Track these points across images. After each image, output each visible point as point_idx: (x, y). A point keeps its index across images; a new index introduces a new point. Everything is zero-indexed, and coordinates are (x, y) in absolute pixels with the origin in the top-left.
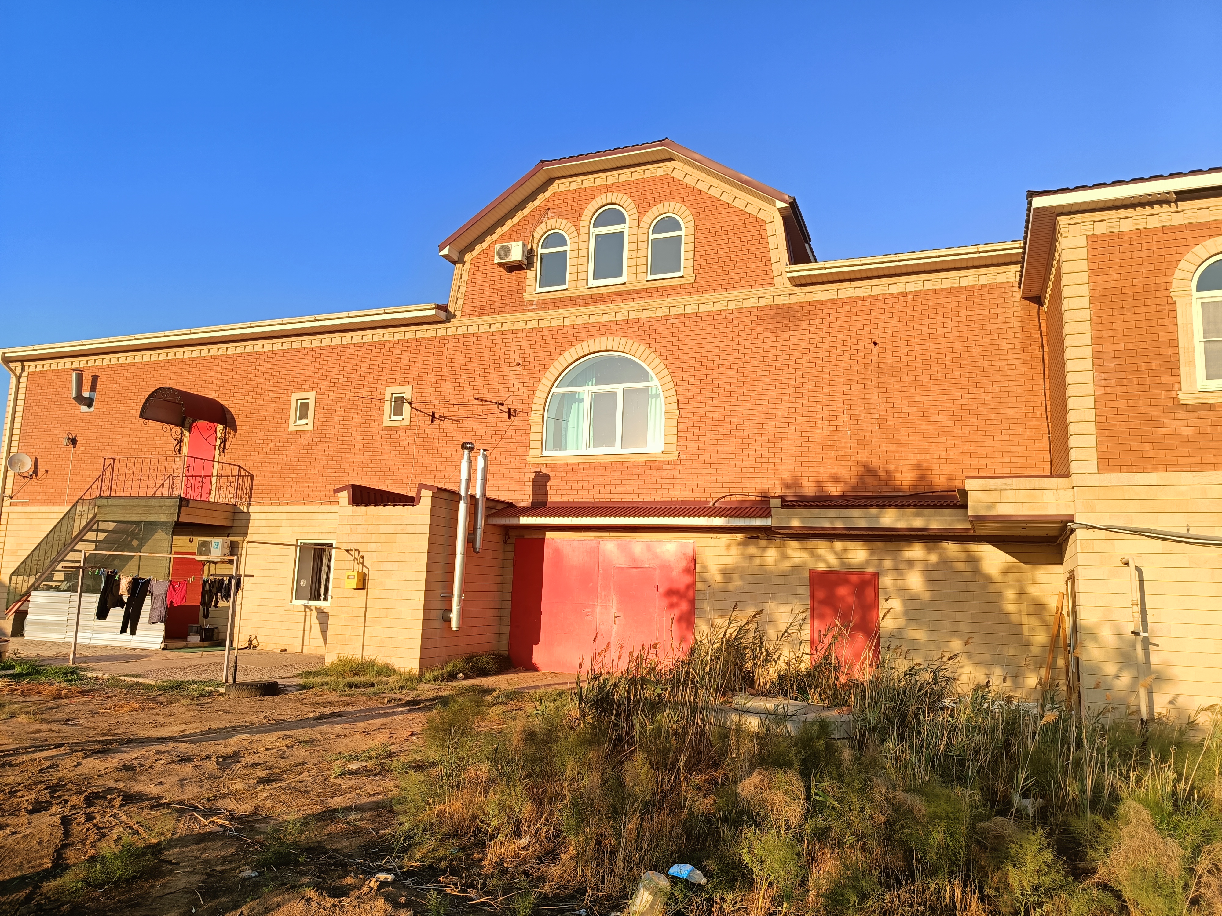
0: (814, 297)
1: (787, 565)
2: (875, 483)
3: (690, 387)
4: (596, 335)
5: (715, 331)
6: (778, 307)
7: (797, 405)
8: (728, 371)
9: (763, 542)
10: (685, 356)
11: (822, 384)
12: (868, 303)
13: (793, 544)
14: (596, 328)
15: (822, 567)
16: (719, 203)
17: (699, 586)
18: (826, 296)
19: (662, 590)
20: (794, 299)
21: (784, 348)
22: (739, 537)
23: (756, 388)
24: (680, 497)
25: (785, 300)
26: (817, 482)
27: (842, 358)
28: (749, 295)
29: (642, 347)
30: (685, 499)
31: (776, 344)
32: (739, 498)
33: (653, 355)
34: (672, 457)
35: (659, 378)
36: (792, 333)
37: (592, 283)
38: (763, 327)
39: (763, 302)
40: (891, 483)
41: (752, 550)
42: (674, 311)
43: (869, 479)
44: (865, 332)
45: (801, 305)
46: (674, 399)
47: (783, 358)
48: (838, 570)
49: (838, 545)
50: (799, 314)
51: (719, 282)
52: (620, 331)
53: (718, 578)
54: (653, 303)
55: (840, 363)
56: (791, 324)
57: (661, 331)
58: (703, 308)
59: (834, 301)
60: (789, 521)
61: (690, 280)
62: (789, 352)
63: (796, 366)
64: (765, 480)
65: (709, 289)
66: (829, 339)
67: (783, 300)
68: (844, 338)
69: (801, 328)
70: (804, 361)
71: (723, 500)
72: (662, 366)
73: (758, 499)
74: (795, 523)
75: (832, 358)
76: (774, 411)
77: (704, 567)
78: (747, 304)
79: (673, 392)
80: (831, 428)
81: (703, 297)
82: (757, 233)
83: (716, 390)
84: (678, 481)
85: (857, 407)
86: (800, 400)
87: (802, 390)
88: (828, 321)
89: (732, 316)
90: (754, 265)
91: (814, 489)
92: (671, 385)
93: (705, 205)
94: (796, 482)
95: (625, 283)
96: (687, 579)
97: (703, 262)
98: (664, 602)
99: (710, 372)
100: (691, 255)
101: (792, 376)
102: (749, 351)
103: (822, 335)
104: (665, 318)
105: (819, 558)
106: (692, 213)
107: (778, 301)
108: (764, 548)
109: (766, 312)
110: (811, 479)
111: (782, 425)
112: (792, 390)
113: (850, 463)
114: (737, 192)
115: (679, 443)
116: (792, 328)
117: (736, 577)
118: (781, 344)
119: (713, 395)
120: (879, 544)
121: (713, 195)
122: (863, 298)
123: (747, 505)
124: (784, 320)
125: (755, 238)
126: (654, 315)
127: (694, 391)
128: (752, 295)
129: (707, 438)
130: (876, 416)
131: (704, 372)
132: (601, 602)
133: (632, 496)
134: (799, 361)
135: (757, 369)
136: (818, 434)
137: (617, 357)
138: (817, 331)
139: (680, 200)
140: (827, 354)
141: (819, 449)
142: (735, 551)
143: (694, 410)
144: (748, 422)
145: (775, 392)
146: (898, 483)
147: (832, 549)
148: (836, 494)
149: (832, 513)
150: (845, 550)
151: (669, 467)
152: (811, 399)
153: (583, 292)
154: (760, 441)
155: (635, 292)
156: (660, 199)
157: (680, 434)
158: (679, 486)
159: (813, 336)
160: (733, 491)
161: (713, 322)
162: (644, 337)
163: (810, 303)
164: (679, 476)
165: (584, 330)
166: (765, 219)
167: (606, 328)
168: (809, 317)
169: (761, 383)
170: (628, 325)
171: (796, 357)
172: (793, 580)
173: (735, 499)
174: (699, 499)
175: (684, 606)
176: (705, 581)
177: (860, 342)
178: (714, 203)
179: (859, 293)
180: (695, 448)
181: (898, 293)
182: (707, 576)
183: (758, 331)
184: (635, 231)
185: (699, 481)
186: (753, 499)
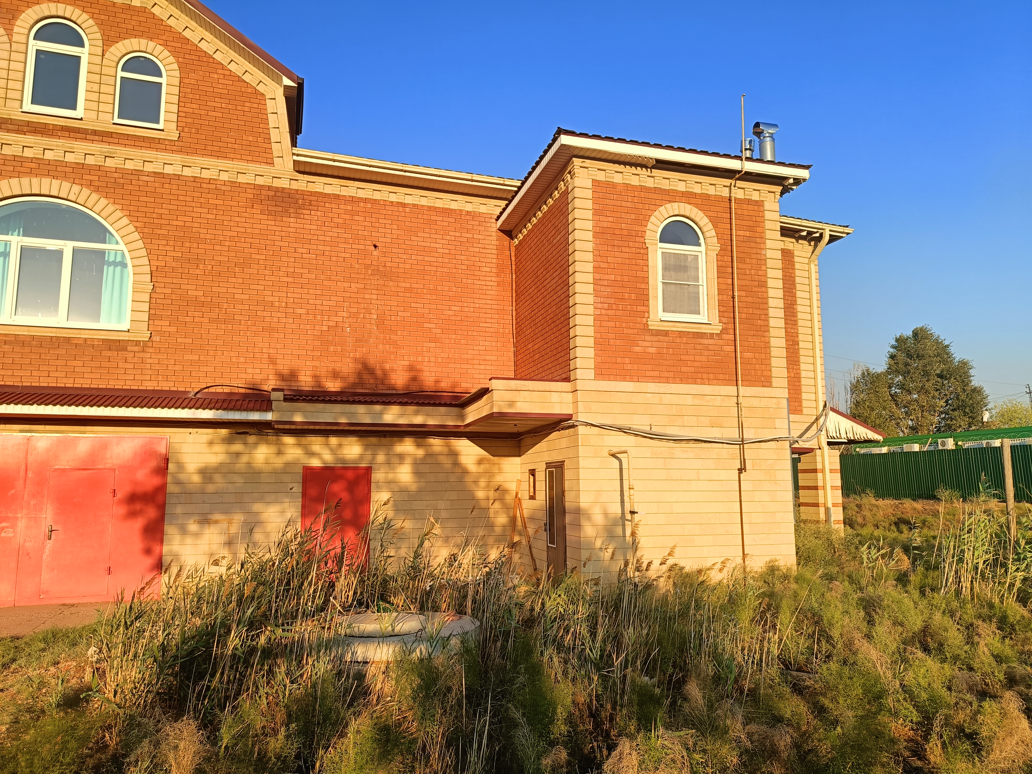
0: (316, 188)
1: (279, 462)
2: (372, 381)
3: (167, 259)
4: (31, 173)
5: (202, 200)
6: (277, 190)
7: (296, 296)
8: (217, 247)
9: (252, 439)
10: (163, 222)
11: (323, 277)
12: (369, 206)
13: (289, 440)
14: (33, 165)
15: (315, 463)
16: (211, 60)
17: (171, 488)
18: (328, 190)
19: (119, 495)
20: (295, 186)
21: (283, 234)
22: (224, 432)
23: (251, 271)
24: (149, 385)
25: (285, 184)
26: (315, 377)
27: (343, 255)
28: (246, 169)
29: (103, 202)
30: (156, 388)
31: (274, 228)
32: (227, 390)
33: (119, 214)
34: (141, 337)
35: (127, 241)
36: (292, 220)
37: (28, 106)
38: (260, 207)
39: (260, 181)
40: (386, 382)
41: (237, 447)
42: (149, 168)
43: (366, 376)
44: (366, 233)
45: (302, 193)
46: (147, 269)
47: (282, 244)
48: (332, 465)
49: (334, 440)
50: (300, 202)
51: (209, 148)
52: (72, 175)
53: (196, 478)
54: (122, 151)
55: (341, 259)
56: (292, 210)
57: (130, 187)
58: (187, 172)
59: (337, 197)
60: (292, 416)
61: (172, 136)
62: (289, 239)
63: (296, 255)
64: (258, 371)
65: (195, 152)
66: (331, 234)
67: (284, 183)
68: (345, 235)
69: (302, 216)
70: (304, 251)
71: (206, 390)
72: (131, 228)
73: (248, 391)
74: (298, 418)
75: (333, 254)
76: (270, 299)
77: (180, 466)
78: (242, 179)
79: (145, 261)
80: (331, 324)
81: (189, 159)
82: (255, 106)
83: (201, 266)
84: (148, 366)
85: (357, 305)
86: (299, 290)
87: (301, 281)
88: (330, 215)
89: (223, 188)
90: (251, 138)
91: (312, 384)
92: (144, 252)
93: (193, 57)
94: (293, 376)
95: (81, 119)
96: (156, 481)
97: (190, 120)
98: (122, 510)
99: (195, 245)
100: (175, 108)
101: (291, 265)
102: (243, 230)
103: (324, 228)
104: (137, 173)
105: (312, 454)
106: (178, 62)
107: (277, 183)
108: (256, 444)
109: (264, 192)
110: (308, 373)
111: (279, 315)
112: (291, 280)
113: (348, 360)
114: (233, 55)
115: (151, 322)
116: (292, 215)
117: (218, 478)
118: (280, 228)
119: (198, 272)
120: (373, 440)
121: (205, 49)
122: (366, 200)
123: (235, 398)
124: (284, 205)
125: (253, 110)
126: (123, 166)
127: (174, 264)
128: (248, 170)
129: (187, 319)
130: (375, 317)
131: (187, 244)
132: (28, 514)
133: (82, 381)
134: (300, 250)
135: (253, 251)
136: (317, 327)
137: (64, 207)
138: (319, 223)
139: (162, 42)
140: (328, 248)
141: (317, 343)
142: (219, 448)
143: (173, 286)
144: (240, 307)
145: (272, 278)
146: (393, 382)
147: (327, 445)
148: (333, 390)
149: (338, 408)
150: (340, 445)
151: (136, 349)
152: (311, 291)
153: (15, 115)
154: (254, 328)
155: (95, 133)
156: (135, 33)
157: (152, 312)
158: (150, 372)
159: (314, 227)
160: (218, 382)
161: (200, 190)
162: (107, 190)
163: (312, 194)
164: (149, 361)
165: (15, 163)
166: (265, 93)
167: (49, 167)
168: (310, 207)
169: (256, 266)
170: (83, 171)
171: (296, 245)
172: (286, 478)
173: (221, 391)
174: (175, 389)
175: (151, 512)
176: (179, 483)
177: (362, 242)
178: (205, 59)
179: (361, 194)
180: (173, 329)
181: (398, 203)
182: (182, 477)
183: (254, 211)
184: (98, 60)
185: (177, 368)
186: (242, 391)
